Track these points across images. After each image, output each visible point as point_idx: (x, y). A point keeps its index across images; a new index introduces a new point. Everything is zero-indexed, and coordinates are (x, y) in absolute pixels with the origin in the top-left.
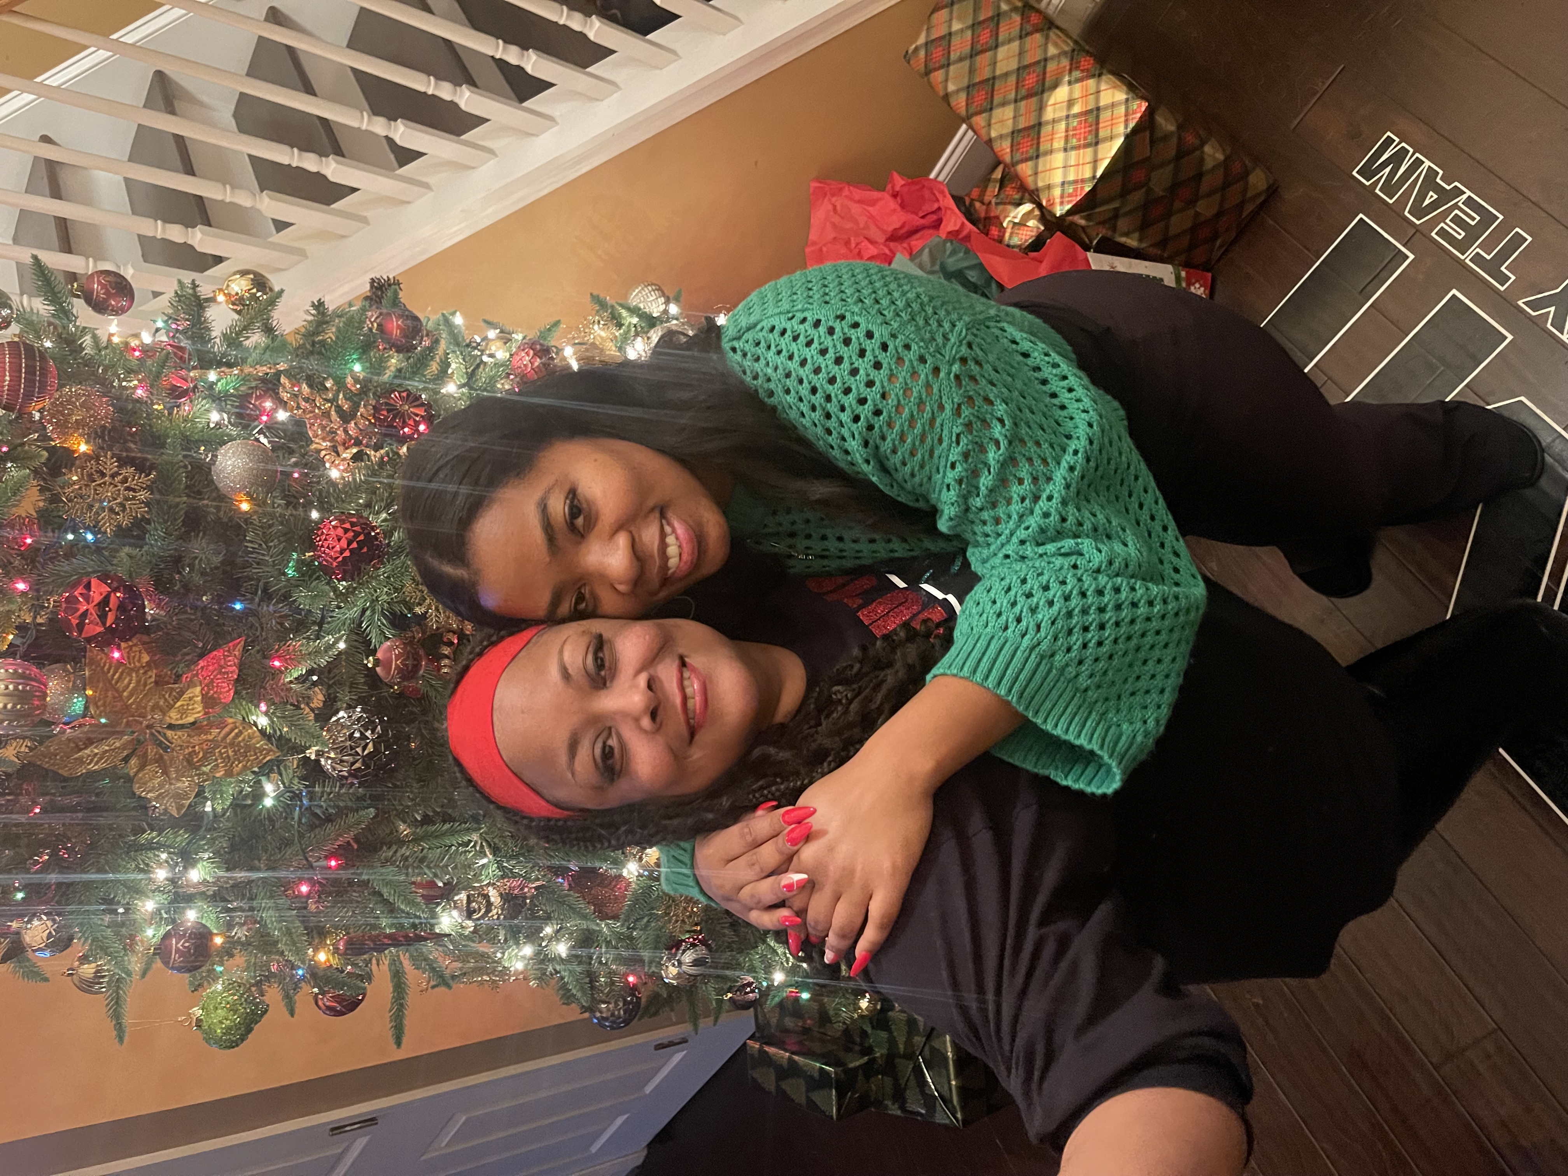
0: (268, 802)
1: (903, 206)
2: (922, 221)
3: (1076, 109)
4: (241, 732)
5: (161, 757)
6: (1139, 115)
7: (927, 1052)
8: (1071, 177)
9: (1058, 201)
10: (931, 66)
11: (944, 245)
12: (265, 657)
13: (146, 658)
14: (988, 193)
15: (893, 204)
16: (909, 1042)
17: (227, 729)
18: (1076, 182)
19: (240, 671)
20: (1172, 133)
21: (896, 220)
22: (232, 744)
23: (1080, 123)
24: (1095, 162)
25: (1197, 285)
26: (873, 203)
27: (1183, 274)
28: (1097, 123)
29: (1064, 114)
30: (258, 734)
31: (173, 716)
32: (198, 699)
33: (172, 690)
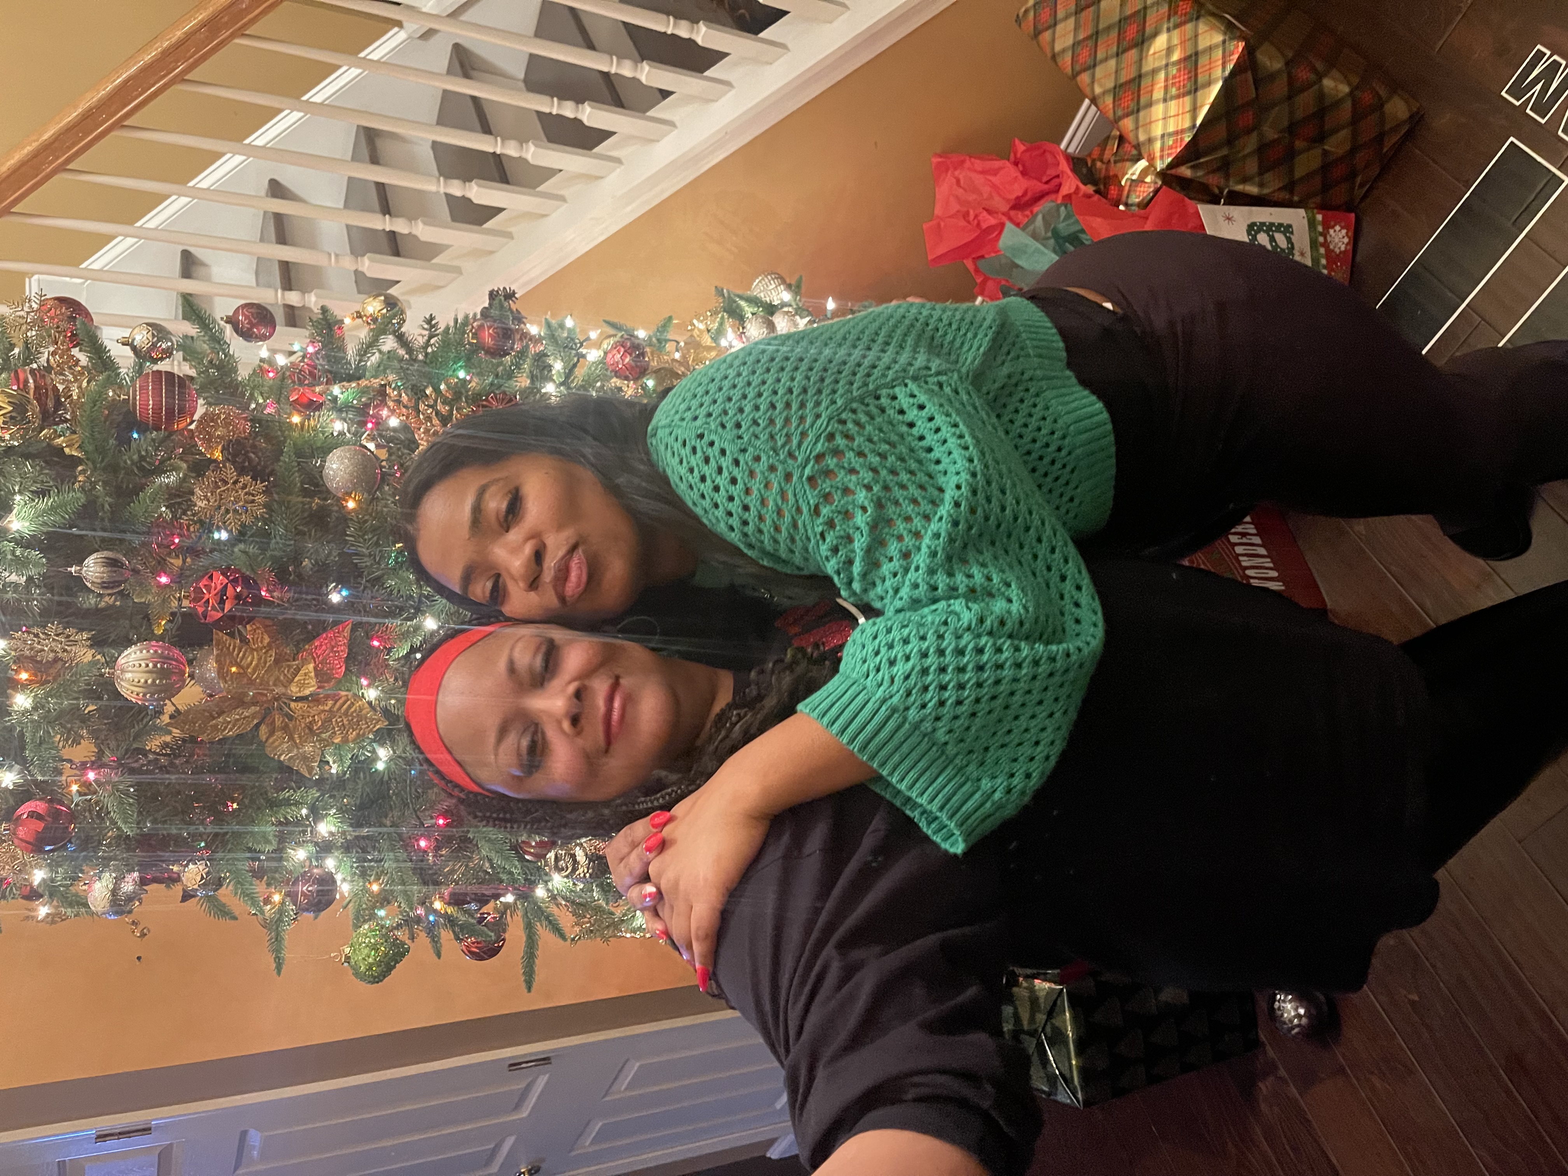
0: (380, 766)
1: (1024, 173)
2: (1046, 187)
3: (1175, 57)
4: (353, 704)
5: (287, 725)
6: (1236, 56)
7: (1048, 1029)
8: (1171, 129)
9: (1158, 154)
10: (1040, 27)
11: (1058, 210)
12: (368, 638)
13: (267, 640)
14: (1107, 152)
15: (1013, 172)
16: (1032, 1019)
17: (341, 701)
18: (1176, 133)
19: (350, 650)
20: (1279, 71)
21: (1019, 186)
22: (346, 714)
23: (1179, 70)
24: (1194, 110)
25: (1338, 228)
26: (995, 172)
27: (1319, 217)
28: (1196, 69)
29: (1164, 62)
30: (366, 705)
31: (294, 690)
32: (313, 674)
33: (289, 667)
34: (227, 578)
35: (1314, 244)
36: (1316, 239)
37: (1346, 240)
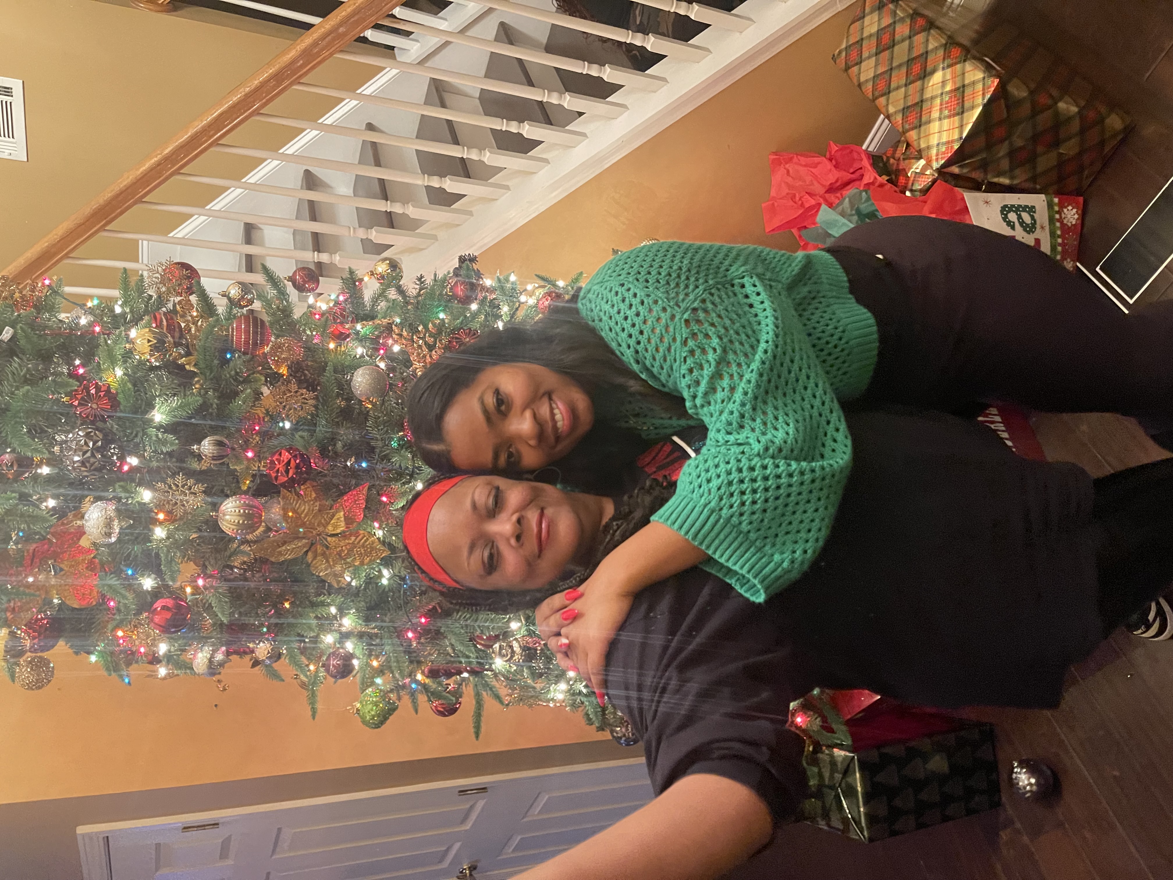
0: (385, 582)
1: (836, 166)
2: (853, 176)
3: (948, 88)
4: (368, 539)
5: (325, 553)
6: (993, 89)
7: (843, 785)
8: (944, 140)
9: (934, 158)
10: (850, 64)
11: (861, 194)
12: (379, 495)
13: (314, 496)
14: (898, 152)
15: (829, 165)
16: (832, 777)
17: (360, 537)
18: (948, 142)
19: (367, 503)
20: (1025, 98)
21: (833, 176)
22: (363, 546)
23: (951, 98)
24: (961, 127)
25: (1070, 208)
26: (815, 166)
27: (1056, 200)
28: (963, 98)
29: (940, 92)
30: (377, 540)
31: (330, 529)
32: (342, 519)
33: (328, 513)
34: (291, 454)
35: (1051, 220)
36: (1054, 216)
37: (1076, 216)
